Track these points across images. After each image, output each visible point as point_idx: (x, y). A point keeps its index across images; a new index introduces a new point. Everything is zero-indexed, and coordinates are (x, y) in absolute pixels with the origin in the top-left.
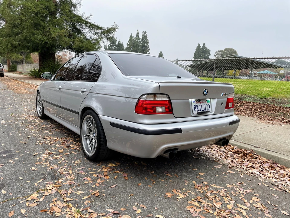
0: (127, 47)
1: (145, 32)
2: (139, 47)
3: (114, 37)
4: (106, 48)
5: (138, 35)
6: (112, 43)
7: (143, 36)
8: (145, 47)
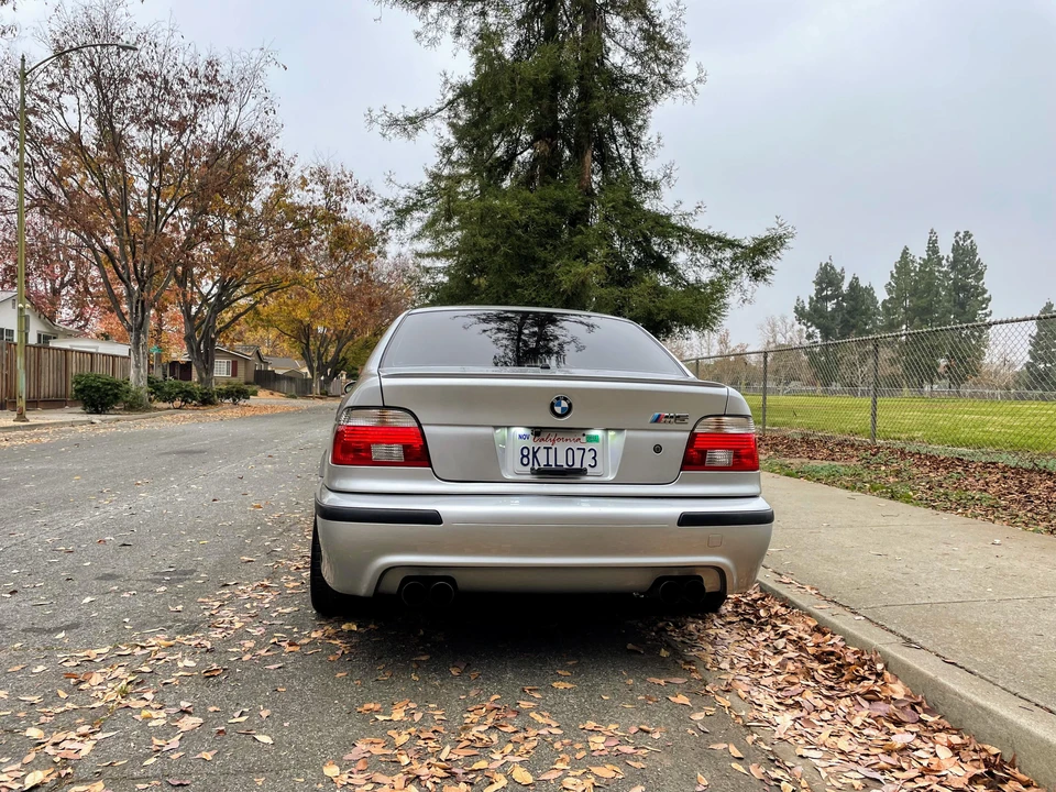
0: (888, 297)
1: (967, 235)
2: (938, 293)
3: (832, 268)
4: (803, 308)
5: (933, 248)
6: (826, 288)
7: (956, 249)
8: (969, 292)
